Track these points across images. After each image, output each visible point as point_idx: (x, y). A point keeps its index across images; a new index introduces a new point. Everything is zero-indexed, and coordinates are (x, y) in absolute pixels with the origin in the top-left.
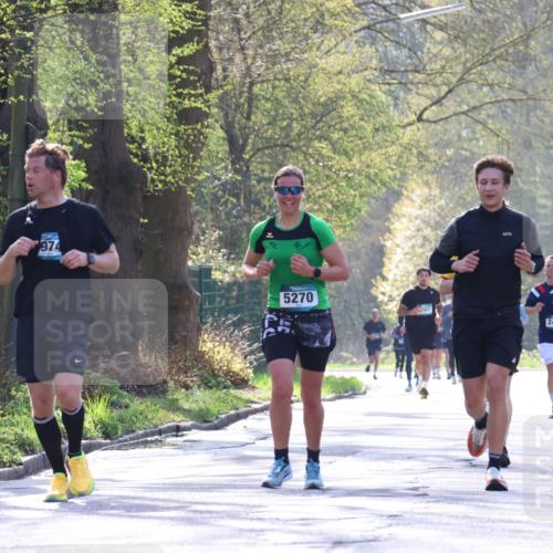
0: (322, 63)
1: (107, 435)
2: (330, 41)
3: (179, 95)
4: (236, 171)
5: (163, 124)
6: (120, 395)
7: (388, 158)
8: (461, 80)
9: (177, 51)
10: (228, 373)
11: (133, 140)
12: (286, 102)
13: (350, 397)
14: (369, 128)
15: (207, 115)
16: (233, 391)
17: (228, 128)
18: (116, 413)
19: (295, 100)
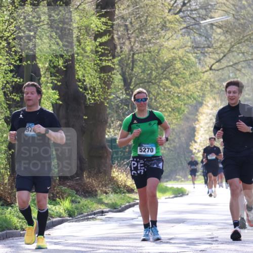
0: (166, 44)
1: (70, 216)
2: (169, 34)
3: (101, 60)
4: (127, 94)
5: (93, 73)
6: (76, 197)
7: (196, 87)
8: (230, 51)
9: (99, 40)
10: (125, 186)
11: (80, 81)
12: (149, 62)
13: (181, 196)
14: (188, 73)
15: (113, 69)
16: (127, 195)
17: (123, 75)
18: (74, 205)
19: (154, 62)
